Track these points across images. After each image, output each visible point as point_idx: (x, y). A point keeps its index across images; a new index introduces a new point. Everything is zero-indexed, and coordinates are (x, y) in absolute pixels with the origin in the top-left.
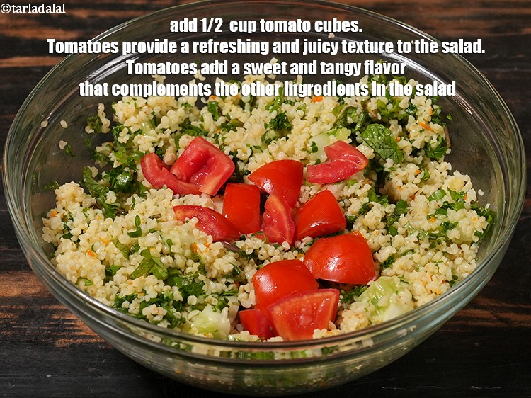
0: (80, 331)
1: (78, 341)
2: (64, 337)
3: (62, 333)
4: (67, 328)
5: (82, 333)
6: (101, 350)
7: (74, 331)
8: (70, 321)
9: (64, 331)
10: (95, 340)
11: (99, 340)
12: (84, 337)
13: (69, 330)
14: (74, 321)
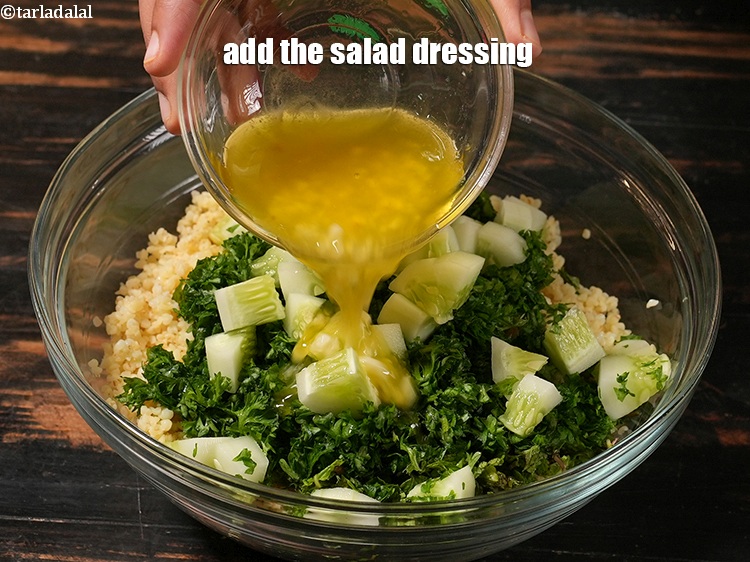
0: (36, 423)
1: (32, 436)
2: (14, 430)
3: (13, 426)
4: (20, 419)
5: (38, 427)
6: (61, 449)
7: (29, 423)
8: (25, 410)
9: (16, 422)
10: (54, 437)
11: (59, 437)
12: (40, 432)
13: (21, 422)
14: (30, 410)
